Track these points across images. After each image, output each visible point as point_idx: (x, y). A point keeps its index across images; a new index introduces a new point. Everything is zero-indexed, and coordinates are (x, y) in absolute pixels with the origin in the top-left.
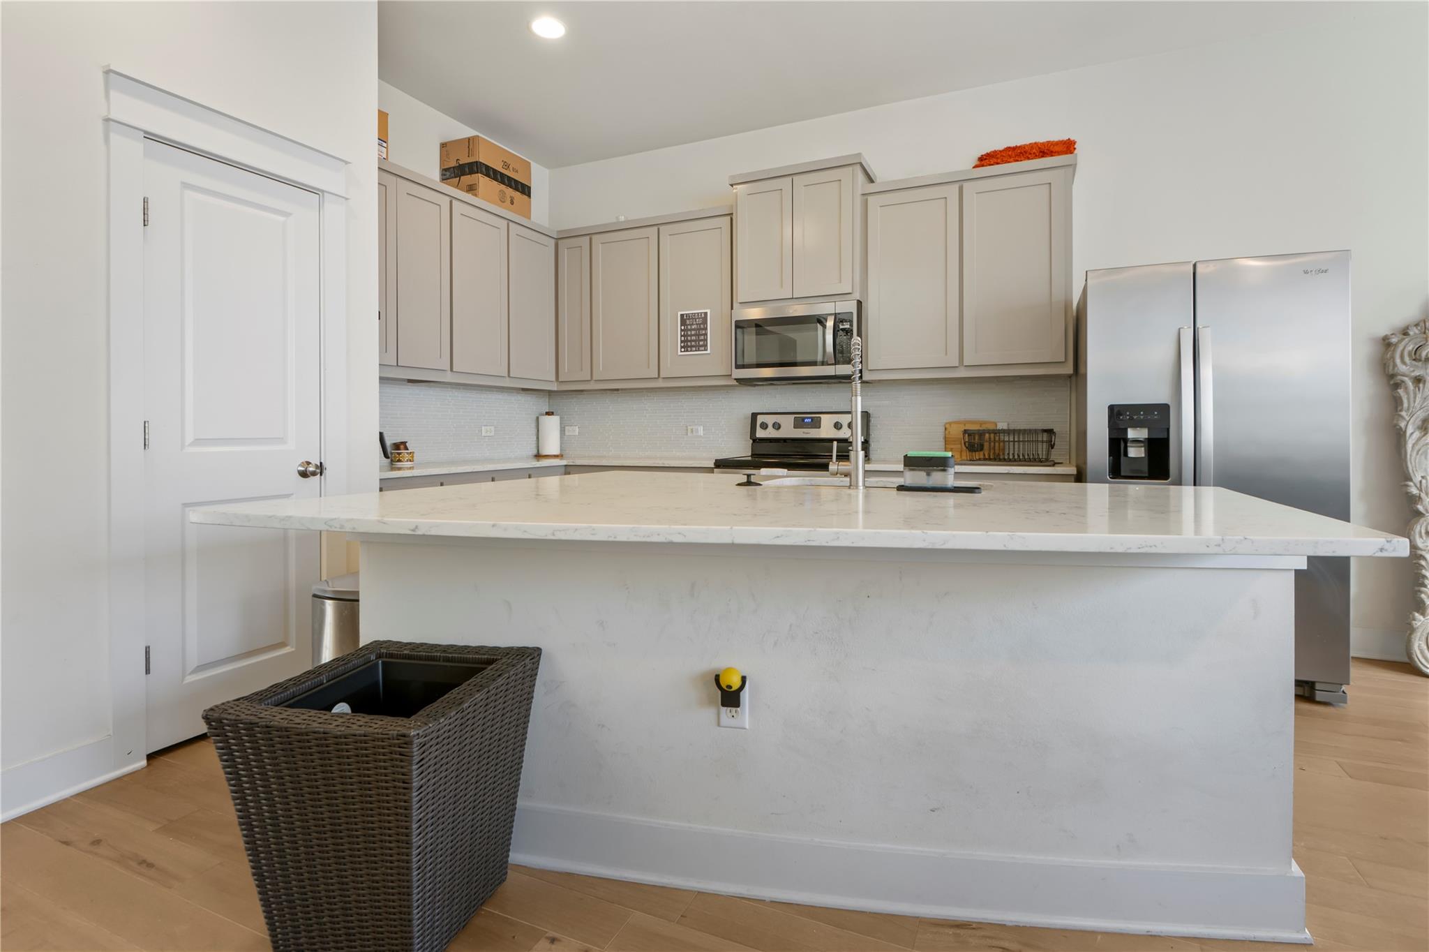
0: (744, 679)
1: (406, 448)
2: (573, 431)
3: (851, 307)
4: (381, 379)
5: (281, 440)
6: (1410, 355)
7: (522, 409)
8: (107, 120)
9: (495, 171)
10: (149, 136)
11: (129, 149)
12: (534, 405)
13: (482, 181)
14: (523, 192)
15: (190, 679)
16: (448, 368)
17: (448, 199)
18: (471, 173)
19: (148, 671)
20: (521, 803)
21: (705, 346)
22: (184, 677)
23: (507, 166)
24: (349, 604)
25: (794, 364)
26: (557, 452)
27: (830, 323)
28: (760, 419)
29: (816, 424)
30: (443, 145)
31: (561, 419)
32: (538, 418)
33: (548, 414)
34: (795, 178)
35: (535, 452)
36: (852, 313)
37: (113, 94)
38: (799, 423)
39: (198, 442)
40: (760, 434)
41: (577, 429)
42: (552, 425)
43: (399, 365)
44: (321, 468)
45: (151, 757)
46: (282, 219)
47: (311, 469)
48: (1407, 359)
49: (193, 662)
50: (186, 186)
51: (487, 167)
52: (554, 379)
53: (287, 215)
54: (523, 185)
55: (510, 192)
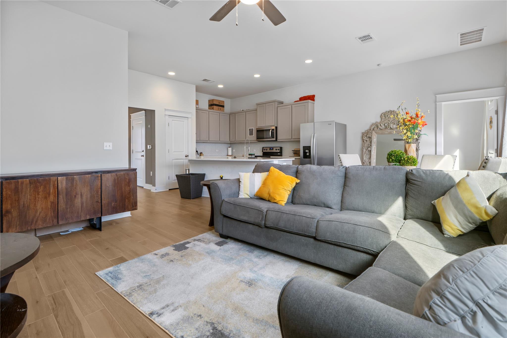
0: (223, 176)
1: (202, 153)
2: (234, 150)
3: (274, 128)
4: (196, 142)
5: (183, 152)
6: (365, 136)
7: (224, 147)
8: (165, 115)
9: (217, 105)
10: (169, 115)
11: (167, 117)
12: (226, 146)
13: (215, 107)
14: (223, 107)
15: (173, 181)
16: (208, 140)
17: (208, 112)
18: (213, 106)
19: (169, 179)
20: (203, 190)
21: (253, 134)
22: (172, 181)
23: (219, 103)
24: (189, 170)
25: (264, 138)
26: (231, 154)
27: (271, 130)
28: (264, 148)
29: (273, 149)
30: (209, 101)
31: (232, 148)
32: (227, 148)
33: (229, 147)
34: (266, 104)
35: (227, 155)
36: (274, 129)
37: (166, 111)
38: (270, 149)
39: (174, 152)
40: (264, 151)
41: (235, 150)
42: (230, 149)
43: (200, 140)
44: (188, 156)
45: (169, 190)
46: (183, 122)
47: (187, 156)
48: (365, 137)
49: (173, 179)
50: (173, 120)
51: (216, 104)
52: (229, 141)
53: (184, 121)
54: (223, 106)
55: (220, 107)
